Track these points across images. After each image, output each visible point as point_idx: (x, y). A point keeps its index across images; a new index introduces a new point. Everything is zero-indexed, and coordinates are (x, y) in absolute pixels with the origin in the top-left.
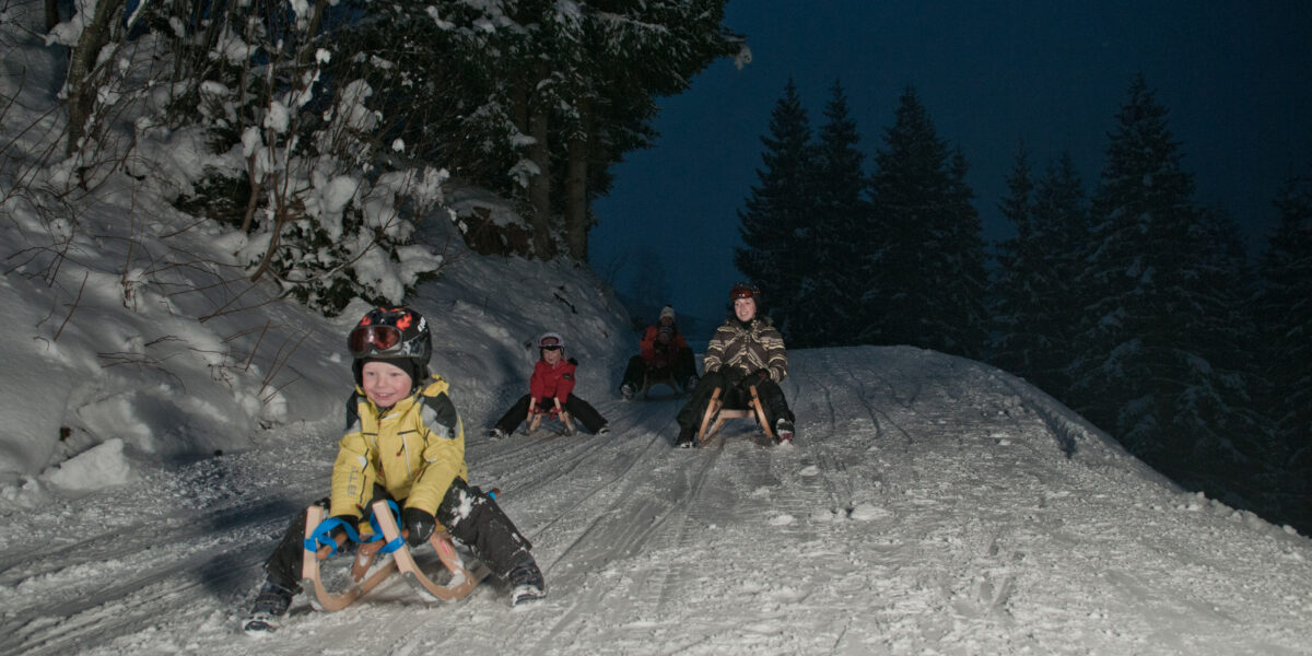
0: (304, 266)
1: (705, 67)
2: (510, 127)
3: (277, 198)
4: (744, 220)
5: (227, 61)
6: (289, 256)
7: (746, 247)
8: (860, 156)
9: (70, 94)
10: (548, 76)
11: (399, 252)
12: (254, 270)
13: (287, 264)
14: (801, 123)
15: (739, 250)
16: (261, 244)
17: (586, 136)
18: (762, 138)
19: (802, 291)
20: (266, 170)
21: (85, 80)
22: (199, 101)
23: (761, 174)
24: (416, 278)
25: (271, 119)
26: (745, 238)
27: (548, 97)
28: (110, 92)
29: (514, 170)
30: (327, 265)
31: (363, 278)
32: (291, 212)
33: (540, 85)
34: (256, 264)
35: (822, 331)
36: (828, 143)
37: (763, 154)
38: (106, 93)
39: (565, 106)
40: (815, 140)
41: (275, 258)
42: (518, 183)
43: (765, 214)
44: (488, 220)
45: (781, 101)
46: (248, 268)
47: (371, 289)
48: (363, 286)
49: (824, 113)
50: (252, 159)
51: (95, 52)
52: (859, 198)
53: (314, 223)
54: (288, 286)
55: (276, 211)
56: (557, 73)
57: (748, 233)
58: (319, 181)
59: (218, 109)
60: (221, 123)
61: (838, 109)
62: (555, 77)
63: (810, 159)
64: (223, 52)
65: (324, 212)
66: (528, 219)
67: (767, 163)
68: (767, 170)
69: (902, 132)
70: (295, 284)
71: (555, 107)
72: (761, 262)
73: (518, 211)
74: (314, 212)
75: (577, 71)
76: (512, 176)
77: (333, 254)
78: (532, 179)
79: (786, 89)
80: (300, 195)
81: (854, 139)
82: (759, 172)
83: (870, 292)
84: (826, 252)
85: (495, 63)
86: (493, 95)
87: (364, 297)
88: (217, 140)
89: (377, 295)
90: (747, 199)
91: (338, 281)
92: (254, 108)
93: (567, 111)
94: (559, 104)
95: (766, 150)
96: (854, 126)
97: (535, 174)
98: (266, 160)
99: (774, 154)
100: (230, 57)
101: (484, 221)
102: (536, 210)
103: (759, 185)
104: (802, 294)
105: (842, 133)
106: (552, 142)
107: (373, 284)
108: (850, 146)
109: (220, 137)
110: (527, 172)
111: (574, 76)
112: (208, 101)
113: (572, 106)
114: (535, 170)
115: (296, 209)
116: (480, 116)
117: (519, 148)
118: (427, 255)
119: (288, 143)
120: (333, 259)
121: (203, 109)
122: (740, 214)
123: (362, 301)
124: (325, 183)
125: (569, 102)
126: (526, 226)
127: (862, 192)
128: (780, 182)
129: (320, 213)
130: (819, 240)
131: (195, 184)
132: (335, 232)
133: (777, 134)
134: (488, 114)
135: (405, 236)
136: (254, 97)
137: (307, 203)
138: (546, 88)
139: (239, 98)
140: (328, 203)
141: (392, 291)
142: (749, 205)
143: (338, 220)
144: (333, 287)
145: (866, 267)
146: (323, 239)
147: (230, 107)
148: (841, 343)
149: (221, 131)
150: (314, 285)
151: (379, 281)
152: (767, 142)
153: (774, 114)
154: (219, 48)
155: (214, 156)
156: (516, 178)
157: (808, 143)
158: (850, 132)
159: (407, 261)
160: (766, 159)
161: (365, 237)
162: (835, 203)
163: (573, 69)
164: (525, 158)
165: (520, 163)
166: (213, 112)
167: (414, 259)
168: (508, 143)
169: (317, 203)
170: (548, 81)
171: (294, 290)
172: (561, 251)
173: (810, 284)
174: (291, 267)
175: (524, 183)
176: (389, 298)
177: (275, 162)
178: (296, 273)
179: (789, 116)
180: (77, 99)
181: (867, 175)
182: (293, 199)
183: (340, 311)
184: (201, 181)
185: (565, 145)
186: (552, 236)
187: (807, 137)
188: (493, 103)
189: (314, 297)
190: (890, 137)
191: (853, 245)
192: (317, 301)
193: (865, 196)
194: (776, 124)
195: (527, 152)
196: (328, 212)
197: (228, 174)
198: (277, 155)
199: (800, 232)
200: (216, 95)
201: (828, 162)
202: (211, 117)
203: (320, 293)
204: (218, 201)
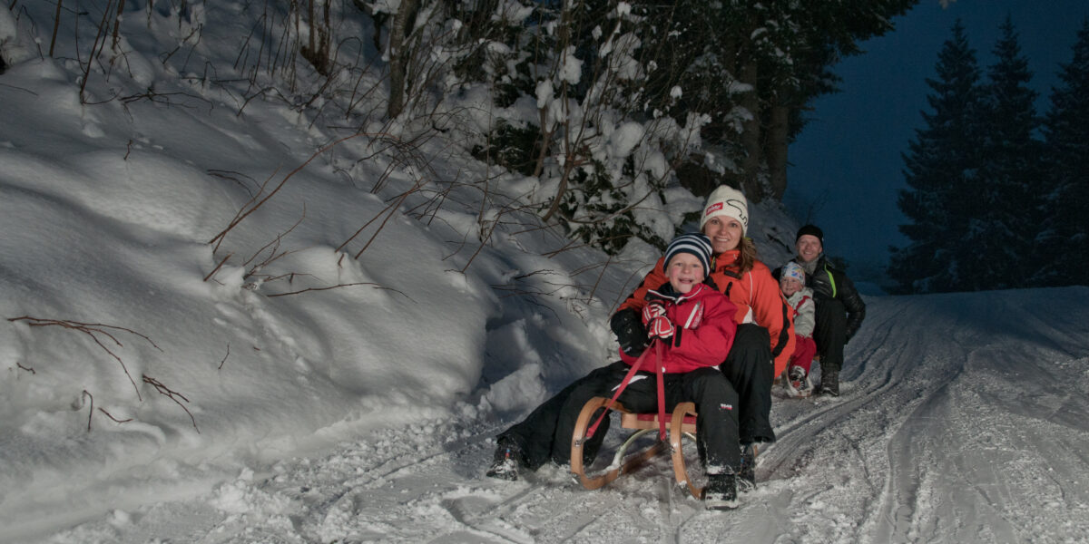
0: (590, 208)
1: (911, 8)
2: (726, 77)
3: (567, 145)
4: (909, 163)
5: (506, 21)
6: (573, 199)
7: (910, 189)
8: (1033, 94)
9: (392, 57)
10: (761, 24)
11: (665, 194)
12: (544, 212)
13: (571, 206)
14: (970, 64)
15: (903, 193)
16: (551, 189)
17: (798, 81)
18: (927, 80)
19: (971, 233)
20: (559, 120)
21: (404, 44)
22: (484, 60)
23: (927, 117)
24: (683, 218)
25: (565, 72)
26: (909, 179)
27: (762, 46)
28: (443, 51)
29: (729, 117)
30: (609, 207)
31: (640, 219)
32: (578, 158)
33: (754, 34)
34: (547, 207)
35: (991, 272)
36: (997, 82)
37: (928, 97)
38: (439, 52)
39: (779, 53)
40: (984, 80)
41: (562, 202)
42: (734, 129)
43: (931, 156)
44: (703, 166)
45: (947, 43)
46: (540, 210)
47: (647, 228)
48: (640, 227)
49: (993, 52)
50: (544, 110)
51: (411, 20)
52: (1031, 137)
53: (598, 166)
54: (574, 226)
55: (567, 157)
56: (772, 22)
57: (912, 174)
58: (608, 129)
59: (501, 68)
60: (505, 79)
61: (1009, 47)
62: (771, 26)
63: (979, 99)
64: (503, 14)
65: (611, 158)
66: (739, 163)
67: (933, 106)
68: (933, 112)
69: (1081, 68)
70: (582, 225)
71: (770, 54)
72: (927, 204)
73: (730, 156)
74: (600, 157)
75: (789, 19)
76: (728, 122)
77: (616, 196)
78: (745, 124)
79: (953, 30)
80: (587, 142)
81: (1026, 77)
82: (923, 114)
83: (1045, 232)
84: (996, 193)
85: (717, 15)
86: (707, 47)
87: (639, 235)
88: (501, 95)
89: (652, 234)
90: (910, 141)
91: (618, 221)
92: (531, 65)
93: (781, 58)
94: (774, 52)
95: (932, 91)
96: (1025, 64)
97: (748, 121)
98: (559, 111)
99: (939, 96)
100: (510, 19)
101: (699, 166)
102: (748, 155)
103: (925, 127)
104: (971, 235)
105: (1012, 73)
106: (763, 89)
107: (649, 224)
108: (1021, 84)
109: (503, 93)
110: (741, 118)
111: (787, 24)
112: (493, 60)
113: (786, 52)
114: (749, 117)
115: (583, 155)
116: (698, 67)
117: (735, 95)
118: (691, 196)
119: (588, 92)
120: (616, 201)
121: (488, 68)
122: (904, 156)
123: (640, 240)
124: (613, 128)
125: (783, 49)
126: (738, 170)
127: (1034, 131)
128: (948, 123)
129: (607, 158)
130: (988, 181)
131: (486, 136)
132: (616, 176)
133: (944, 76)
134: (705, 65)
135: (668, 180)
136: (529, 54)
137: (593, 149)
138: (760, 37)
139: (515, 56)
140: (616, 147)
141: (665, 231)
142: (914, 147)
143: (620, 164)
144: (614, 228)
145: (1041, 208)
146: (605, 183)
147: (511, 64)
148: (1010, 286)
149: (506, 87)
150: (599, 225)
151: (653, 221)
152: (933, 84)
153: (940, 56)
154: (500, 11)
155: (501, 109)
156: (731, 124)
157: (976, 84)
158: (1022, 70)
159: (674, 202)
160: (932, 101)
161: (641, 181)
162: (1005, 143)
163: (786, 17)
164: (737, 105)
165: (734, 110)
166: (496, 69)
167: (679, 200)
168: (725, 93)
169: (604, 148)
170: (763, 29)
171: (580, 230)
172: (767, 194)
173: (979, 225)
174: (575, 209)
175: (739, 129)
176: (662, 237)
177: (568, 112)
178: (580, 213)
179: (956, 57)
180: (398, 61)
181: (1040, 114)
182: (581, 146)
183: (619, 249)
184: (491, 133)
185: (775, 92)
186: (760, 180)
187: (976, 78)
188: (709, 54)
189: (595, 237)
190: (1066, 73)
191: (1025, 186)
192: (598, 240)
193: (1037, 135)
194: (943, 66)
195: (740, 99)
196: (615, 157)
197: (516, 126)
198: (569, 105)
199: (968, 173)
200: (499, 54)
201: (998, 101)
202: (495, 75)
203: (600, 234)
204: (508, 149)
